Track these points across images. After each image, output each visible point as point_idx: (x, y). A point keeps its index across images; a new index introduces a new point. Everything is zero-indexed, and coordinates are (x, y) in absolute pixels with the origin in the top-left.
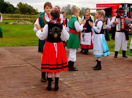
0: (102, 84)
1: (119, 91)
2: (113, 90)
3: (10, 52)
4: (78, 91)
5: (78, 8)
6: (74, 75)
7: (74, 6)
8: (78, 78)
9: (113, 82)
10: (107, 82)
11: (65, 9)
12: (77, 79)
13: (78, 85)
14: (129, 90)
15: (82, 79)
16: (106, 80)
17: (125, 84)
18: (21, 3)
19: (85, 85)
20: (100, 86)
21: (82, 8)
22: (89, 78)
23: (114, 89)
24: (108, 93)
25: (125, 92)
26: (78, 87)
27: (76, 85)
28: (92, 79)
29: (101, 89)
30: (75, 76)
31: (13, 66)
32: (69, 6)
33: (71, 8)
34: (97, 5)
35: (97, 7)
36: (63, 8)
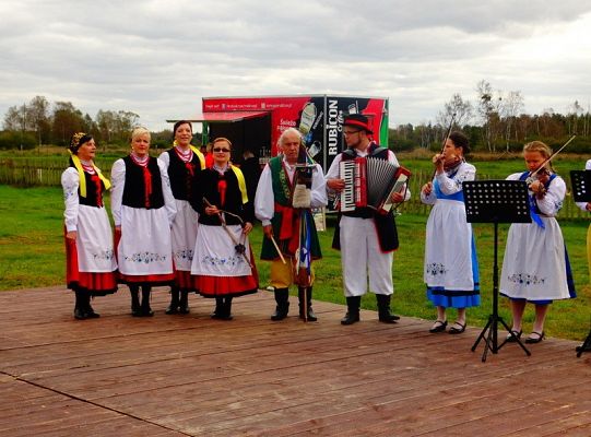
5: (84, 115)
6: (234, 407)
7: (64, 104)
8: (259, 418)
11: (21, 120)
21: (101, 112)
28: (321, 420)
30: (239, 411)
32: (40, 104)
33: (50, 112)
34: (206, 102)
35: (205, 110)
36: (14, 114)
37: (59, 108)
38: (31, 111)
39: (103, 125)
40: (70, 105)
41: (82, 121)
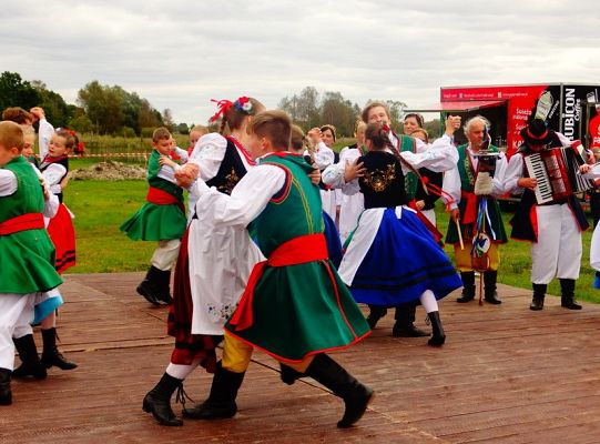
0: (493, 401)
1: (561, 424)
2: (537, 423)
3: (106, 293)
4: (404, 427)
5: (353, 105)
6: (380, 372)
7: (333, 94)
8: (398, 382)
9: (532, 395)
10: (513, 394)
11: (292, 111)
12: (395, 386)
13: (401, 408)
14: (596, 419)
15: (412, 385)
16: (506, 390)
17: (579, 402)
18: (94, 87)
19: (430, 407)
20: (483, 407)
22: (442, 383)
23: (539, 417)
24: (517, 429)
25: (581, 425)
26: (405, 413)
27: (392, 406)
28: (453, 387)
29: (491, 419)
30: (383, 375)
31: (132, 344)
32: (310, 94)
33: (319, 103)
34: (444, 92)
35: (443, 100)
36: (285, 105)
37: (328, 98)
38: (302, 101)
40: (339, 95)
41: (351, 111)
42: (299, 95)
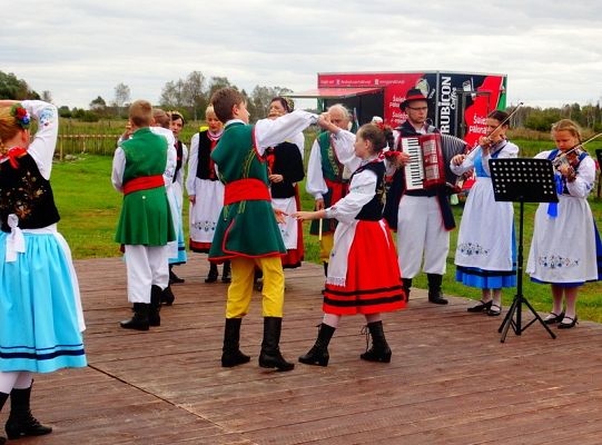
7: (220, 79)
11: (178, 95)
21: (257, 87)
32: (196, 79)
33: (205, 88)
34: (321, 78)
35: (320, 86)
36: (171, 89)
37: (215, 83)
38: (187, 86)
39: (258, 101)
40: (225, 81)
42: (185, 79)
